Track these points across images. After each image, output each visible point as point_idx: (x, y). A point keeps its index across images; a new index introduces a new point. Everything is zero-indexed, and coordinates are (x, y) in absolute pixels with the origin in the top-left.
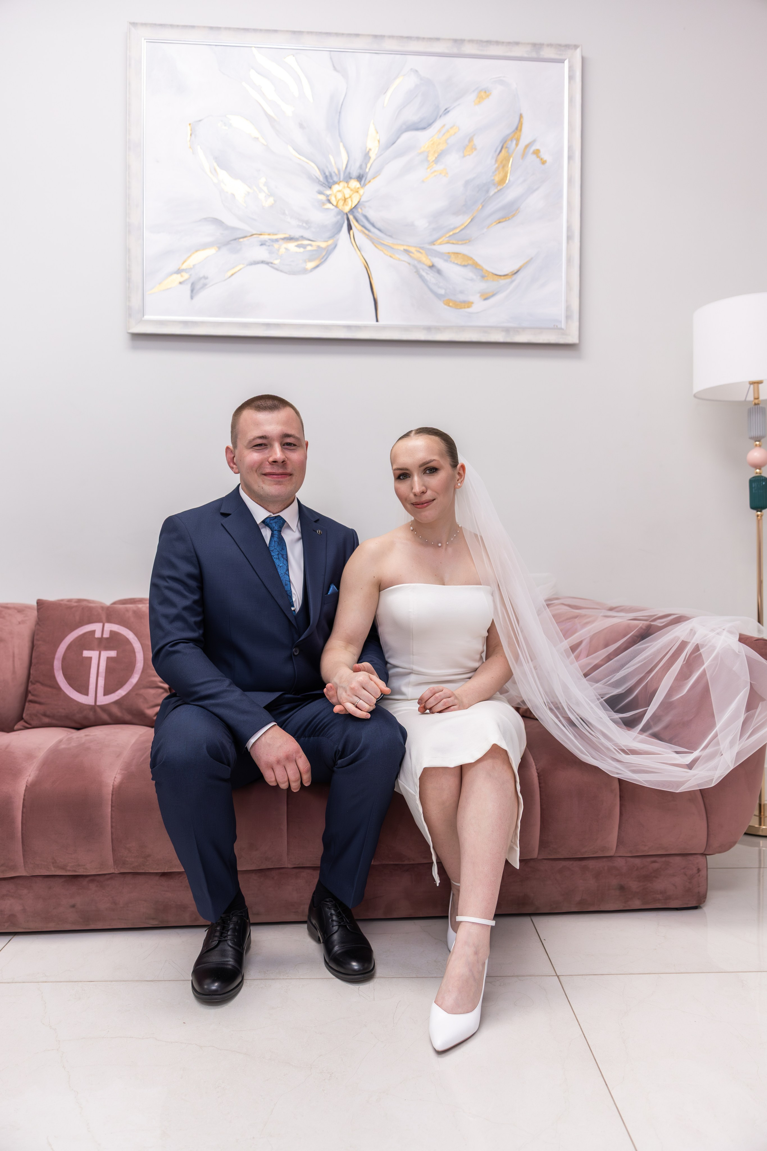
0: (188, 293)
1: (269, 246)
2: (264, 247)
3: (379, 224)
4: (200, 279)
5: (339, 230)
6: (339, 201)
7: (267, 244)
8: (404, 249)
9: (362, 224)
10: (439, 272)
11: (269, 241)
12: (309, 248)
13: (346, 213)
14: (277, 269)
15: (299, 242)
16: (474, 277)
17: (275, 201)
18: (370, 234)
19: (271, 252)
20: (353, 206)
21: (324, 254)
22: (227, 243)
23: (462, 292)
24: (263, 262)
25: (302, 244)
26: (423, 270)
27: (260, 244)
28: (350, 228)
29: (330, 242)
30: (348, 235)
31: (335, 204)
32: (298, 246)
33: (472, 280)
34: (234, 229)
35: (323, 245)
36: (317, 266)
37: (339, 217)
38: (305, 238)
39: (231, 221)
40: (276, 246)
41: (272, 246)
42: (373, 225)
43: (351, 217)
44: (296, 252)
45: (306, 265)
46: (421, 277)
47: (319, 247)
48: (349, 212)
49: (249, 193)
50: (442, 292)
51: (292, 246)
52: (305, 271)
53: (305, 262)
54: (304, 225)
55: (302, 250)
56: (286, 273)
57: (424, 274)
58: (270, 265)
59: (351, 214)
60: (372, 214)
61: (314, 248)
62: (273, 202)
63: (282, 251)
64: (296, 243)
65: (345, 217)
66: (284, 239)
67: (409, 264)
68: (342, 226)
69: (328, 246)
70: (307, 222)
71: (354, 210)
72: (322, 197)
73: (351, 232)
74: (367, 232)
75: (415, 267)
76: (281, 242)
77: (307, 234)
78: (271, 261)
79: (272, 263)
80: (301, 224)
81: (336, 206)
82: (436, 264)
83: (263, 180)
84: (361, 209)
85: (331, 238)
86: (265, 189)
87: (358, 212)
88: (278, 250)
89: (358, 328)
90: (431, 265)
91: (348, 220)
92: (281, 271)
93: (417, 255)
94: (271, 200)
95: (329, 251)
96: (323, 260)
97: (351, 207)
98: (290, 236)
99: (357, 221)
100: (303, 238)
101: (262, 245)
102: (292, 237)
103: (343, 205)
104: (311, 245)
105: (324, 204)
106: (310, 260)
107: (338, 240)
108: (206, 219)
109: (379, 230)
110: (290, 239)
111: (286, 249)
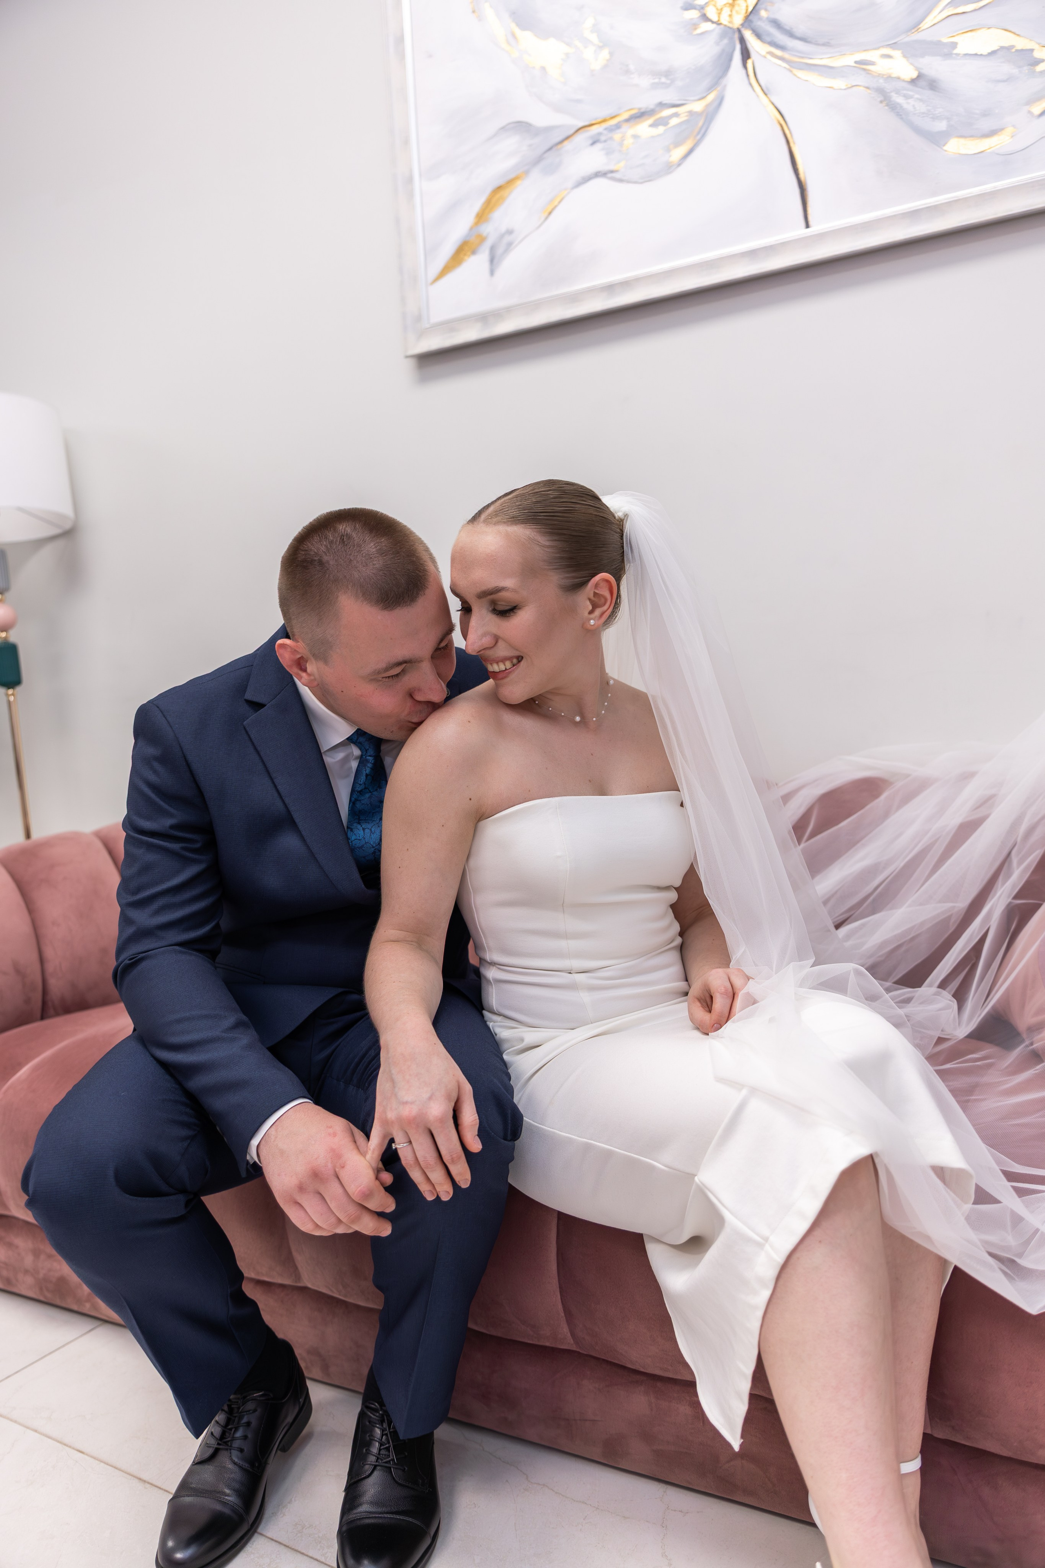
0: (486, 266)
1: (605, 141)
2: (599, 146)
3: (801, 29)
4: (502, 236)
5: (726, 68)
6: (722, 9)
7: (603, 138)
8: (856, 62)
9: (768, 39)
10: (933, 85)
11: (605, 132)
12: (674, 121)
13: (739, 30)
14: (621, 181)
15: (657, 116)
16: (1015, 71)
17: (611, 54)
18: (786, 55)
19: (609, 152)
20: (750, 9)
21: (701, 124)
22: (539, 160)
23: (985, 114)
24: (598, 175)
25: (662, 118)
26: (898, 92)
27: (591, 142)
28: (746, 54)
29: (711, 97)
30: (744, 71)
31: (715, 19)
32: (654, 125)
33: (1009, 79)
34: (548, 129)
35: (698, 107)
36: (691, 151)
37: (726, 41)
38: (665, 104)
39: (541, 117)
40: (617, 136)
41: (611, 139)
42: (791, 34)
43: (748, 35)
44: (653, 137)
45: (670, 156)
46: (894, 108)
47: (691, 113)
48: (742, 25)
49: (567, 55)
50: (942, 126)
51: (643, 128)
52: (670, 168)
53: (668, 150)
54: (663, 80)
55: (661, 129)
56: (635, 182)
57: (900, 100)
58: (610, 175)
59: (746, 28)
60: (786, 13)
61: (683, 118)
62: (608, 57)
63: (629, 141)
64: (651, 121)
65: (737, 36)
66: (627, 120)
67: (868, 88)
68: (730, 59)
69: (707, 106)
70: (668, 73)
71: (751, 17)
72: (694, 14)
73: (749, 63)
74: (778, 52)
75: (880, 91)
76: (625, 127)
77: (669, 96)
78: (611, 167)
79: (612, 172)
80: (657, 80)
81: (718, 23)
82: (924, 71)
83: (589, 22)
84: (766, 10)
85: (710, 89)
86: (594, 38)
87: (760, 19)
88: (621, 144)
89: (770, 250)
90: (914, 75)
91: (742, 40)
92: (628, 182)
93: (882, 66)
94: (605, 54)
95: (710, 115)
96: (699, 137)
97: (746, 13)
98: (640, 109)
99: (758, 36)
100: (662, 105)
101: (593, 143)
102: (642, 110)
103: (730, 16)
104: (676, 115)
105: (695, 26)
106: (677, 144)
107: (725, 86)
108: (503, 129)
109: (803, 39)
110: (640, 115)
111: (635, 137)
